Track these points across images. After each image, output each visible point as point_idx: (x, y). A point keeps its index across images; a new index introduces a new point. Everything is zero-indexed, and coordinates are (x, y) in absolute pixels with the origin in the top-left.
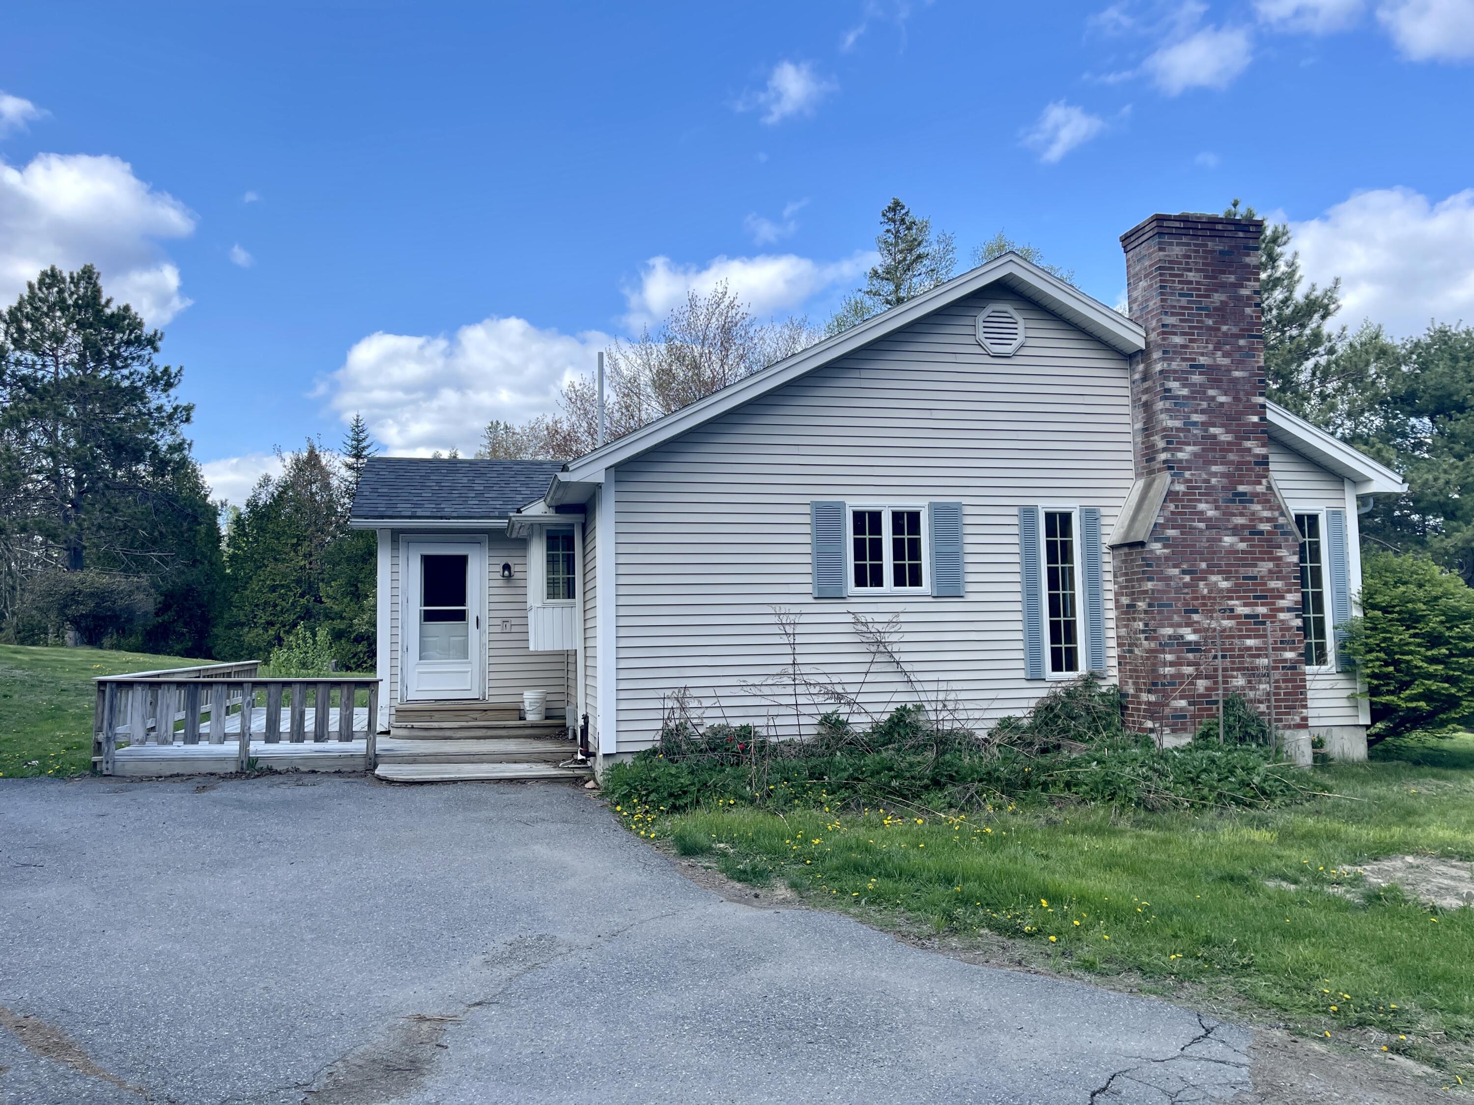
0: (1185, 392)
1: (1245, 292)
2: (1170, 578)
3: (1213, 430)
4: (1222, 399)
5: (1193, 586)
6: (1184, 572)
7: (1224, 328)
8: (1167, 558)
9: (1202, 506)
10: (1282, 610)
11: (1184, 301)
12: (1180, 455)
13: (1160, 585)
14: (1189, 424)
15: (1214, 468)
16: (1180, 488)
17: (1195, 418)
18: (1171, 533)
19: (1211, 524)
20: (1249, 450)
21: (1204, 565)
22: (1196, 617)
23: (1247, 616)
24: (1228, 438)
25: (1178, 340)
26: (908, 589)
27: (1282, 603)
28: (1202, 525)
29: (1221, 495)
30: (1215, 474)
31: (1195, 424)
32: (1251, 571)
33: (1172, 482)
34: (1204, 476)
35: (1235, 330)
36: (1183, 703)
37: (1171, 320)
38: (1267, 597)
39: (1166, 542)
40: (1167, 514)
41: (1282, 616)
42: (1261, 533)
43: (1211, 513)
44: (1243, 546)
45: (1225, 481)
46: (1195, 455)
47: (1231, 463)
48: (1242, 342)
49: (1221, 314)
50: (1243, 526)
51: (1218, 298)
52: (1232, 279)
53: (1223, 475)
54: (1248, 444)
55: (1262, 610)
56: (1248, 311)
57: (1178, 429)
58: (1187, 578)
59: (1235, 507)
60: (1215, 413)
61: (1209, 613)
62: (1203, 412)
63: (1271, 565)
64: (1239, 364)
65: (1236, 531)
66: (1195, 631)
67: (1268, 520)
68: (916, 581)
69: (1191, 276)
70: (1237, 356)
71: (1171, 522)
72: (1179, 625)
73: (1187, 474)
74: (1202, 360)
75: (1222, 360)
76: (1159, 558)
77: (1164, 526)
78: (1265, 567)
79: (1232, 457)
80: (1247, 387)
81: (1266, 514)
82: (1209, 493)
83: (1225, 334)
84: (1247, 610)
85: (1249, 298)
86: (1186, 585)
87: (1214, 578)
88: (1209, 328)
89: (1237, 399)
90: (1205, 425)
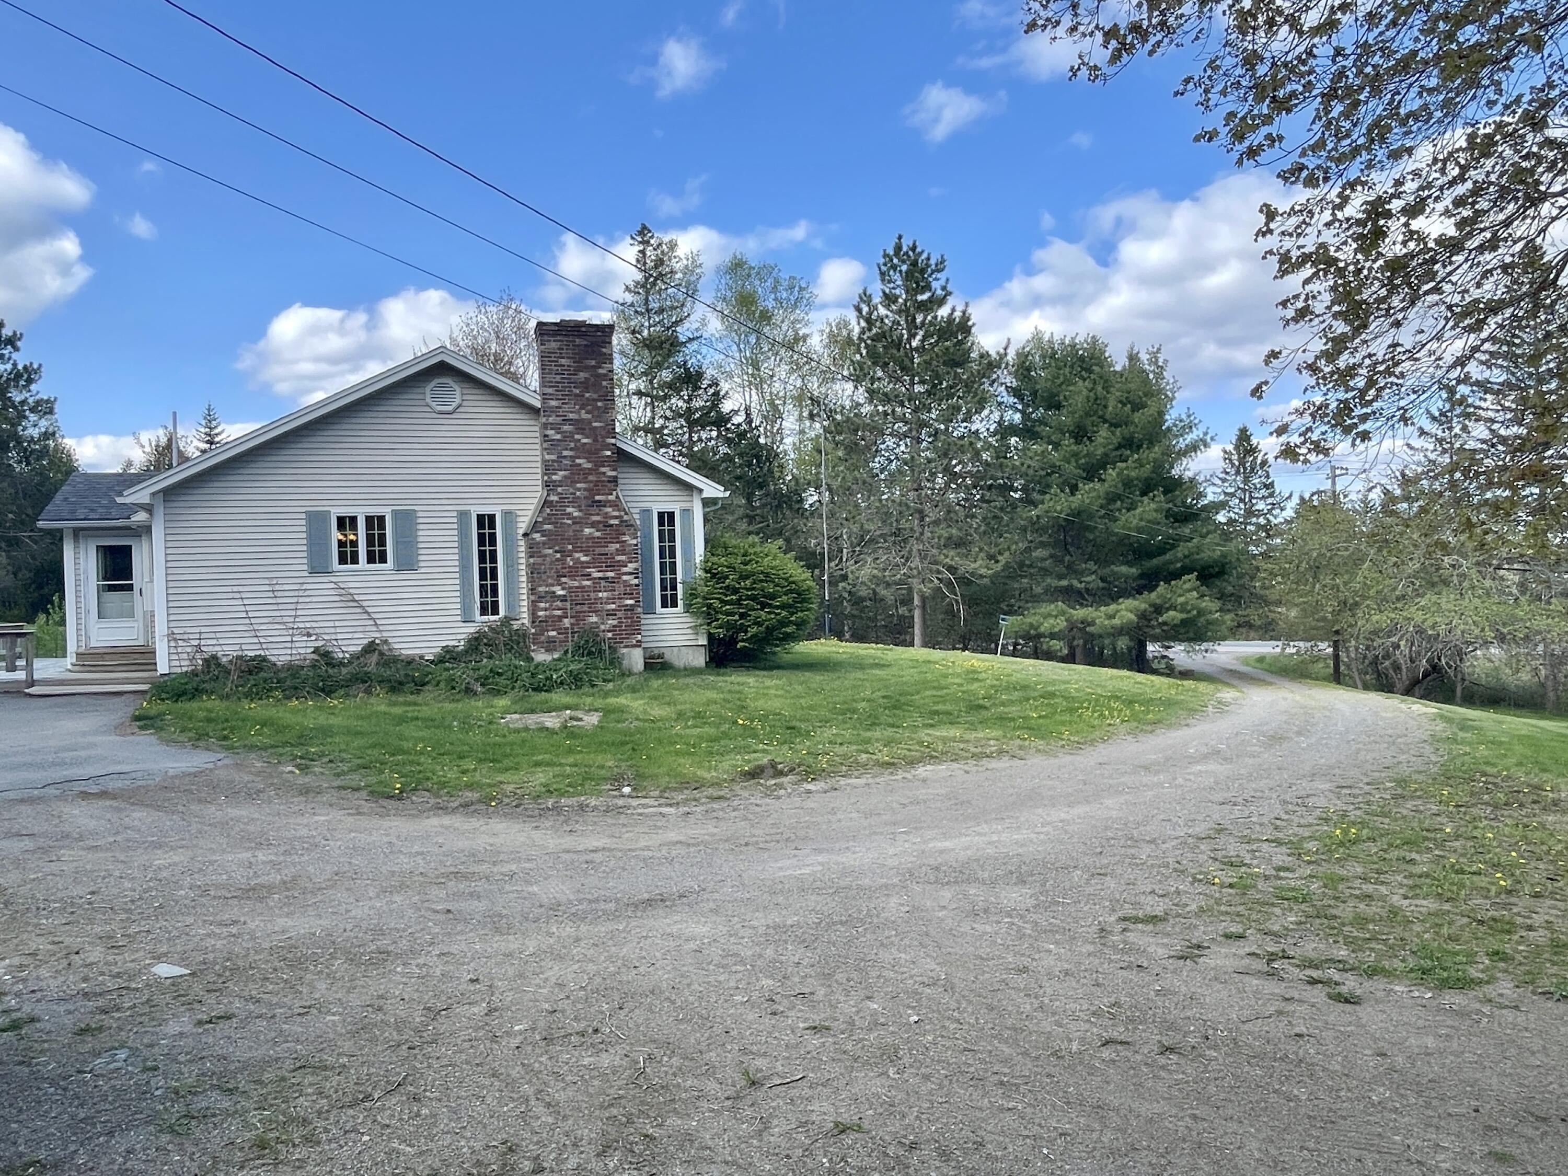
0: (558, 437)
1: (601, 371)
2: (545, 556)
3: (578, 461)
4: (585, 441)
5: (562, 560)
6: (556, 552)
7: (587, 395)
8: (544, 544)
9: (569, 510)
10: (626, 574)
11: (558, 378)
12: (554, 477)
13: (539, 560)
14: (561, 457)
15: (578, 485)
16: (554, 498)
17: (565, 453)
18: (546, 527)
19: (576, 521)
20: (604, 473)
21: (570, 547)
22: (564, 580)
23: (600, 578)
24: (590, 466)
25: (553, 403)
26: (378, 566)
27: (625, 570)
28: (569, 522)
29: (583, 503)
30: (579, 490)
31: (565, 457)
32: (603, 551)
33: (548, 495)
34: (571, 490)
35: (595, 396)
36: (554, 633)
37: (550, 391)
38: (615, 566)
39: (543, 533)
40: (545, 515)
41: (625, 578)
42: (612, 526)
43: (576, 514)
44: (598, 534)
45: (586, 493)
46: (565, 477)
47: (591, 482)
48: (599, 404)
49: (585, 384)
50: (599, 522)
51: (582, 375)
52: (593, 363)
53: (585, 489)
54: (603, 469)
55: (611, 574)
56: (604, 383)
57: (553, 461)
58: (558, 555)
59: (594, 510)
60: (580, 450)
61: (573, 578)
62: (571, 449)
63: (618, 546)
64: (598, 418)
65: (593, 525)
66: (563, 589)
67: (616, 517)
68: (383, 560)
69: (563, 361)
70: (596, 413)
71: (547, 520)
72: (553, 585)
73: (560, 489)
74: (571, 416)
75: (584, 415)
76: (539, 543)
77: (542, 523)
78: (614, 547)
79: (591, 478)
80: (603, 433)
81: (616, 514)
82: (575, 501)
83: (588, 399)
84: (600, 575)
85: (605, 375)
86: (557, 560)
87: (577, 555)
88: (576, 395)
89: (595, 440)
90: (573, 458)
